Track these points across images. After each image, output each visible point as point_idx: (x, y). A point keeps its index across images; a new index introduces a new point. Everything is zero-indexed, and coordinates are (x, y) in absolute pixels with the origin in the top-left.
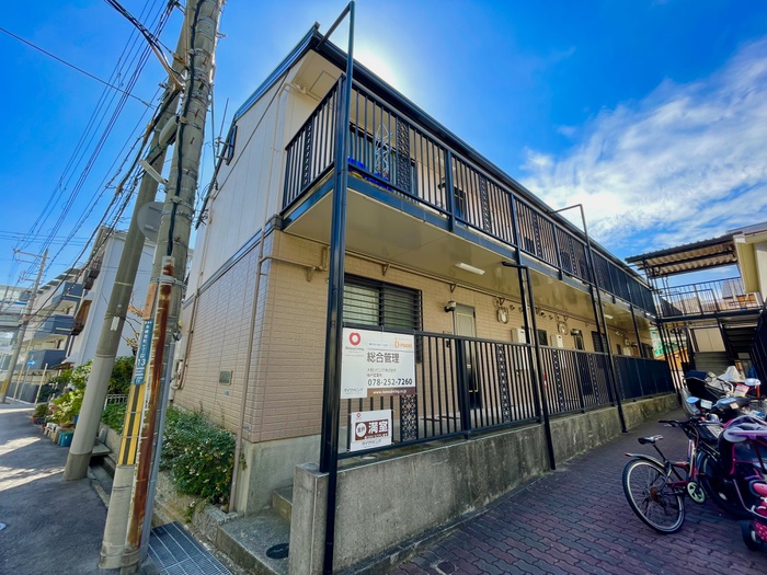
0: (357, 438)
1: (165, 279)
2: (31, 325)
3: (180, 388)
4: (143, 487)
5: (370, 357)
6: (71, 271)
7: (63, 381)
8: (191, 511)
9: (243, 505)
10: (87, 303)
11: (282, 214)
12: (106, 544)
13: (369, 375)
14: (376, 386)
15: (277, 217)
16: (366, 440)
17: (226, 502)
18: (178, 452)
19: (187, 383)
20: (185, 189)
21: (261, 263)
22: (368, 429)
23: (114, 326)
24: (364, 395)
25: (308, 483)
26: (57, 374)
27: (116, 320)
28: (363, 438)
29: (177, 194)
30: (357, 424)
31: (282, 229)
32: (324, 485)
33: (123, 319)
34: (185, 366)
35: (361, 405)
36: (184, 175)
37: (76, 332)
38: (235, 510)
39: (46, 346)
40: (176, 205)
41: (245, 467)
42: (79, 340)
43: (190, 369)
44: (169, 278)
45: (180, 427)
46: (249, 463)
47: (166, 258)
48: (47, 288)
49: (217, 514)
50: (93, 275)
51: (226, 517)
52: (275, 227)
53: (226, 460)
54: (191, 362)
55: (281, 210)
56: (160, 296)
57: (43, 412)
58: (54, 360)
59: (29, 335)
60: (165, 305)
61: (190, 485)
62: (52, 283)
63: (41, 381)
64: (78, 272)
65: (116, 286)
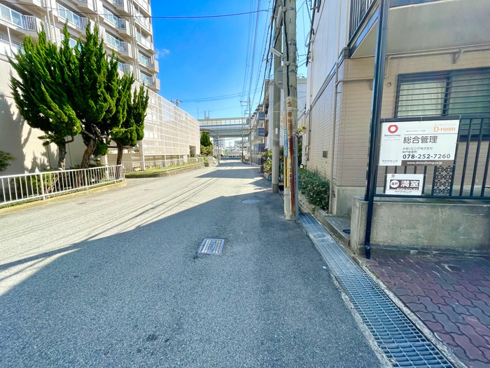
0: (391, 188)
1: (289, 109)
2: (252, 134)
3: (308, 160)
4: (293, 196)
5: (406, 140)
6: (259, 106)
7: (266, 156)
8: (314, 210)
9: (335, 212)
10: (267, 121)
11: (349, 45)
12: (285, 212)
13: (404, 152)
14: (410, 159)
15: (345, 49)
16: (398, 190)
17: (328, 209)
18: (307, 187)
19: (310, 158)
20: (291, 55)
21: (337, 86)
22: (400, 184)
23: (277, 133)
24: (399, 164)
25: (358, 205)
26: (264, 153)
27: (277, 129)
28: (396, 188)
29: (288, 60)
30: (391, 180)
31: (349, 57)
32: (366, 207)
33: (279, 129)
34: (309, 149)
35: (396, 170)
36: (289, 46)
37: (266, 135)
38: (331, 213)
39: (259, 142)
40: (288, 66)
41: (335, 197)
42: (268, 138)
43: (311, 151)
44: (290, 108)
45: (308, 177)
46: (336, 195)
47: (288, 98)
48: (253, 116)
49: (324, 213)
50: (267, 107)
51: (327, 215)
52: (345, 57)
53: (326, 192)
54: (311, 147)
55: (348, 42)
56: (288, 118)
57: (262, 168)
58: (262, 148)
59: (252, 138)
60: (290, 121)
61: (312, 200)
62: (255, 113)
63: (259, 156)
64: (262, 106)
65: (274, 113)
